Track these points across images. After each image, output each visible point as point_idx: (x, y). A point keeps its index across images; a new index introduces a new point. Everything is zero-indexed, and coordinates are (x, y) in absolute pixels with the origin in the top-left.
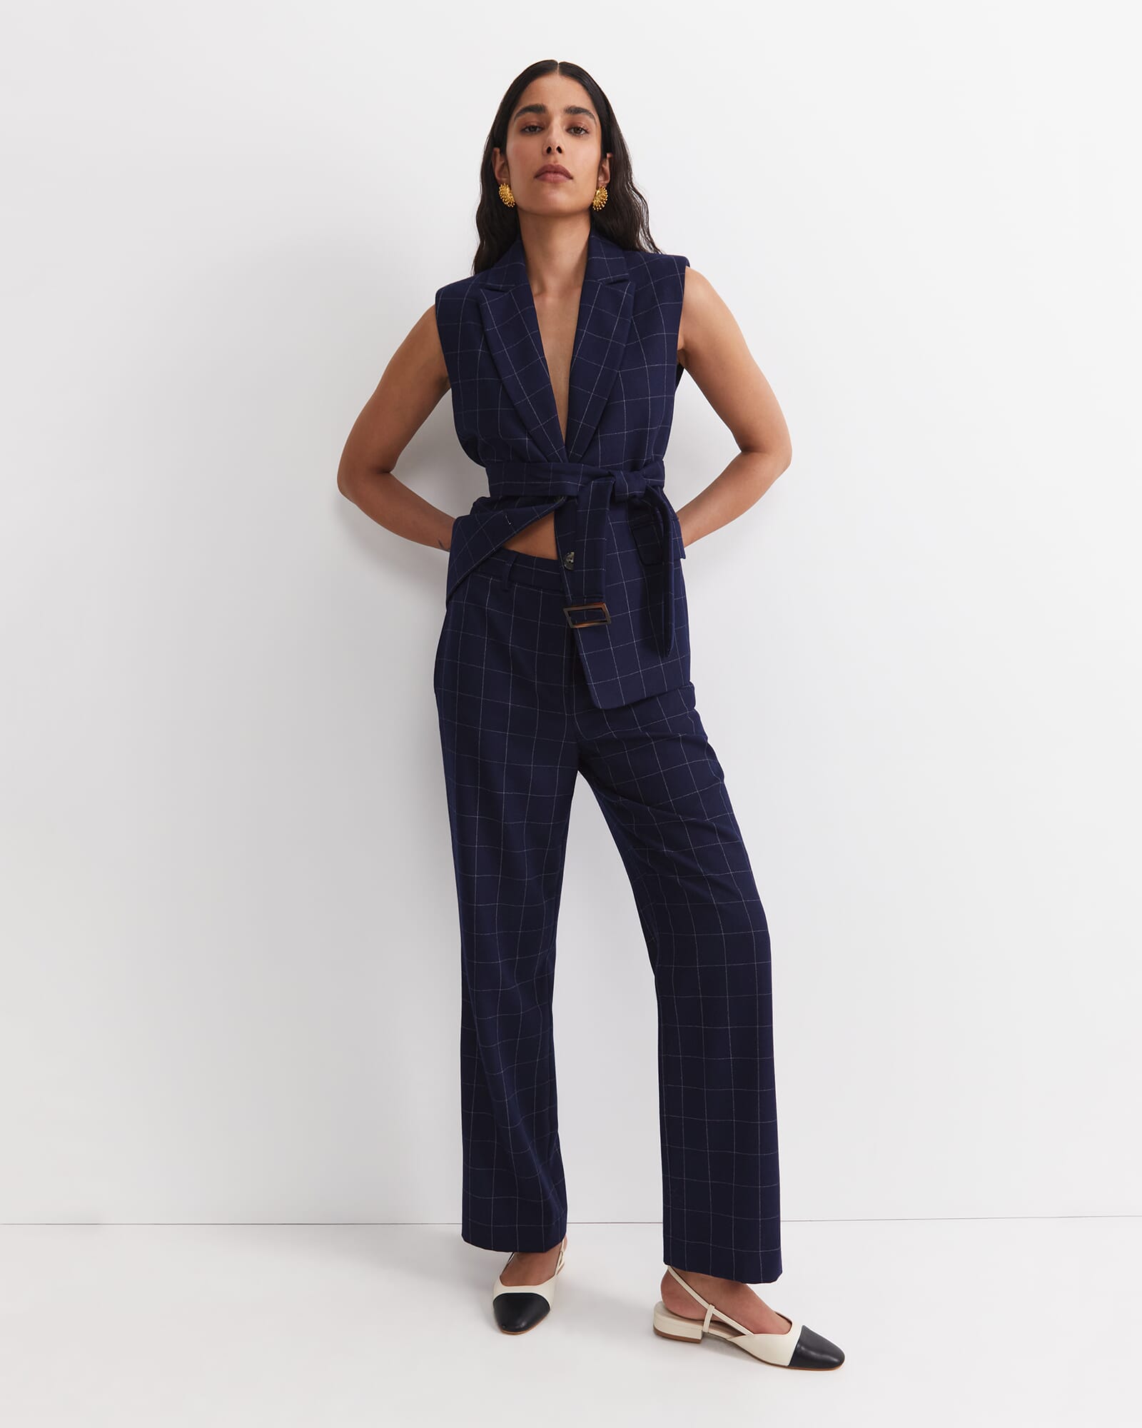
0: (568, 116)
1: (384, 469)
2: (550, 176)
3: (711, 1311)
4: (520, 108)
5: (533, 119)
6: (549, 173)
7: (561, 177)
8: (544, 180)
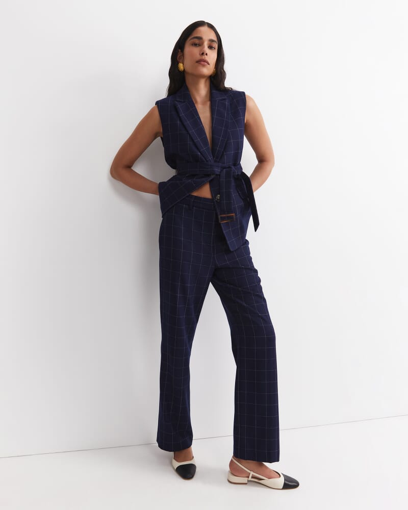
0: (209, 42)
1: (129, 167)
2: (202, 63)
3: (252, 473)
4: (192, 37)
5: (197, 41)
6: (201, 62)
7: (206, 64)
8: (200, 64)
